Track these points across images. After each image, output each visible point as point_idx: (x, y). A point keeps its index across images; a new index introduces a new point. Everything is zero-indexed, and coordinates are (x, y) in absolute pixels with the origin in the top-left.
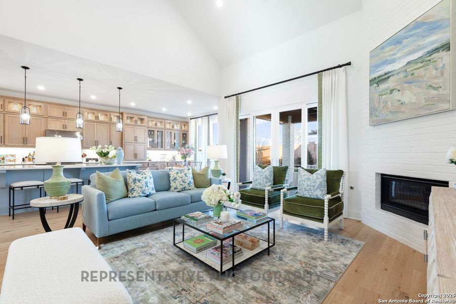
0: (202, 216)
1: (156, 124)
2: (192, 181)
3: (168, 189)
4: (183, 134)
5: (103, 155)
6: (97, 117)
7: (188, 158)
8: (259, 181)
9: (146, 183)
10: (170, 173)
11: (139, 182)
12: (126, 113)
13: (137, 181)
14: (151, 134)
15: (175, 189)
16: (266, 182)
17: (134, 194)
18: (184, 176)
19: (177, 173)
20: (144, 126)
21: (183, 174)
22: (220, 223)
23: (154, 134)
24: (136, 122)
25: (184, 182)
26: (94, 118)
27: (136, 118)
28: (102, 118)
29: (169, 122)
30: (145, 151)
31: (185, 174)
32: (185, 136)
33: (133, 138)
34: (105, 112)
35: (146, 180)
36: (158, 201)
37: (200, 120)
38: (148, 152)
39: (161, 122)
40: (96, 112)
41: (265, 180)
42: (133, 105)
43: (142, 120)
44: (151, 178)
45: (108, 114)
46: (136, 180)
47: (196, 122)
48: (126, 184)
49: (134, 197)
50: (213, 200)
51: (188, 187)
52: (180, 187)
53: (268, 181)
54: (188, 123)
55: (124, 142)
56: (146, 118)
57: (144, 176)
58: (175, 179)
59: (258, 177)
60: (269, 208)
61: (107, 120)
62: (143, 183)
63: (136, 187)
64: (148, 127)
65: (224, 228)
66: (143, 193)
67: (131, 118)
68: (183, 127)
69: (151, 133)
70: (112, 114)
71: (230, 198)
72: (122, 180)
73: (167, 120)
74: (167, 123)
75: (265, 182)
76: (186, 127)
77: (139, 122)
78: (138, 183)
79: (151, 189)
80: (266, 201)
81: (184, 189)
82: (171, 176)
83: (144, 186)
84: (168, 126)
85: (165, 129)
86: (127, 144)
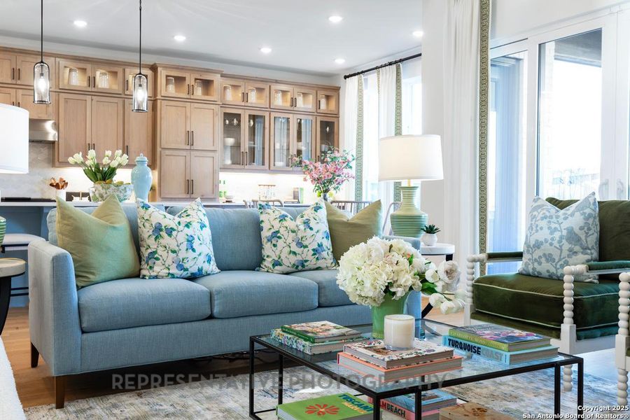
0: (335, 332)
1: (245, 97)
2: (327, 243)
3: (255, 264)
4: (324, 124)
5: (99, 176)
6: (92, 81)
7: (332, 191)
8: (546, 248)
9: (190, 241)
10: (262, 217)
11: (170, 234)
12: (166, 67)
13: (163, 234)
14: (231, 124)
15: (276, 263)
16: (573, 253)
17: (157, 268)
18: (302, 227)
19: (283, 218)
20: (213, 102)
21: (299, 221)
22: (383, 351)
23: (239, 125)
24: (191, 90)
25: (300, 244)
26: (85, 84)
27: (190, 79)
28: (104, 81)
29: (284, 87)
30: (214, 175)
31: (307, 223)
32: (329, 131)
33: (182, 137)
34: (113, 67)
35: (189, 231)
36: (219, 292)
37: (372, 77)
38: (223, 176)
39: (260, 90)
40: (88, 66)
41: (566, 246)
42: (180, 40)
43: (207, 84)
44: (203, 226)
45: (120, 70)
46: (161, 230)
47: (360, 84)
48: (136, 241)
49: (156, 277)
50: (368, 284)
51: (312, 262)
52: (289, 261)
53: (577, 248)
54: (337, 89)
55: (159, 149)
56: (217, 79)
57: (185, 220)
58: (276, 235)
59: (543, 235)
60: (579, 338)
61: (116, 88)
62: (182, 238)
63: (161, 251)
64: (224, 105)
65: (391, 363)
66: (181, 267)
67: (179, 80)
68: (323, 102)
69: (231, 121)
70: (128, 70)
71: (424, 281)
72: (123, 225)
73: (277, 82)
74: (277, 91)
75: (565, 253)
76: (333, 102)
77: (199, 92)
78: (166, 239)
79: (202, 258)
80: (568, 313)
81: (300, 267)
82: (265, 226)
83: (184, 247)
84: (279, 101)
85: (271, 109)
86: (167, 152)
